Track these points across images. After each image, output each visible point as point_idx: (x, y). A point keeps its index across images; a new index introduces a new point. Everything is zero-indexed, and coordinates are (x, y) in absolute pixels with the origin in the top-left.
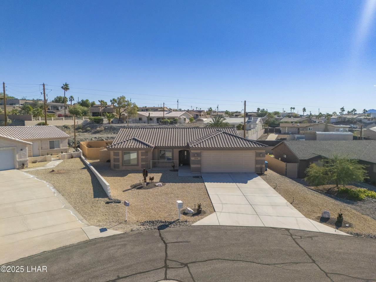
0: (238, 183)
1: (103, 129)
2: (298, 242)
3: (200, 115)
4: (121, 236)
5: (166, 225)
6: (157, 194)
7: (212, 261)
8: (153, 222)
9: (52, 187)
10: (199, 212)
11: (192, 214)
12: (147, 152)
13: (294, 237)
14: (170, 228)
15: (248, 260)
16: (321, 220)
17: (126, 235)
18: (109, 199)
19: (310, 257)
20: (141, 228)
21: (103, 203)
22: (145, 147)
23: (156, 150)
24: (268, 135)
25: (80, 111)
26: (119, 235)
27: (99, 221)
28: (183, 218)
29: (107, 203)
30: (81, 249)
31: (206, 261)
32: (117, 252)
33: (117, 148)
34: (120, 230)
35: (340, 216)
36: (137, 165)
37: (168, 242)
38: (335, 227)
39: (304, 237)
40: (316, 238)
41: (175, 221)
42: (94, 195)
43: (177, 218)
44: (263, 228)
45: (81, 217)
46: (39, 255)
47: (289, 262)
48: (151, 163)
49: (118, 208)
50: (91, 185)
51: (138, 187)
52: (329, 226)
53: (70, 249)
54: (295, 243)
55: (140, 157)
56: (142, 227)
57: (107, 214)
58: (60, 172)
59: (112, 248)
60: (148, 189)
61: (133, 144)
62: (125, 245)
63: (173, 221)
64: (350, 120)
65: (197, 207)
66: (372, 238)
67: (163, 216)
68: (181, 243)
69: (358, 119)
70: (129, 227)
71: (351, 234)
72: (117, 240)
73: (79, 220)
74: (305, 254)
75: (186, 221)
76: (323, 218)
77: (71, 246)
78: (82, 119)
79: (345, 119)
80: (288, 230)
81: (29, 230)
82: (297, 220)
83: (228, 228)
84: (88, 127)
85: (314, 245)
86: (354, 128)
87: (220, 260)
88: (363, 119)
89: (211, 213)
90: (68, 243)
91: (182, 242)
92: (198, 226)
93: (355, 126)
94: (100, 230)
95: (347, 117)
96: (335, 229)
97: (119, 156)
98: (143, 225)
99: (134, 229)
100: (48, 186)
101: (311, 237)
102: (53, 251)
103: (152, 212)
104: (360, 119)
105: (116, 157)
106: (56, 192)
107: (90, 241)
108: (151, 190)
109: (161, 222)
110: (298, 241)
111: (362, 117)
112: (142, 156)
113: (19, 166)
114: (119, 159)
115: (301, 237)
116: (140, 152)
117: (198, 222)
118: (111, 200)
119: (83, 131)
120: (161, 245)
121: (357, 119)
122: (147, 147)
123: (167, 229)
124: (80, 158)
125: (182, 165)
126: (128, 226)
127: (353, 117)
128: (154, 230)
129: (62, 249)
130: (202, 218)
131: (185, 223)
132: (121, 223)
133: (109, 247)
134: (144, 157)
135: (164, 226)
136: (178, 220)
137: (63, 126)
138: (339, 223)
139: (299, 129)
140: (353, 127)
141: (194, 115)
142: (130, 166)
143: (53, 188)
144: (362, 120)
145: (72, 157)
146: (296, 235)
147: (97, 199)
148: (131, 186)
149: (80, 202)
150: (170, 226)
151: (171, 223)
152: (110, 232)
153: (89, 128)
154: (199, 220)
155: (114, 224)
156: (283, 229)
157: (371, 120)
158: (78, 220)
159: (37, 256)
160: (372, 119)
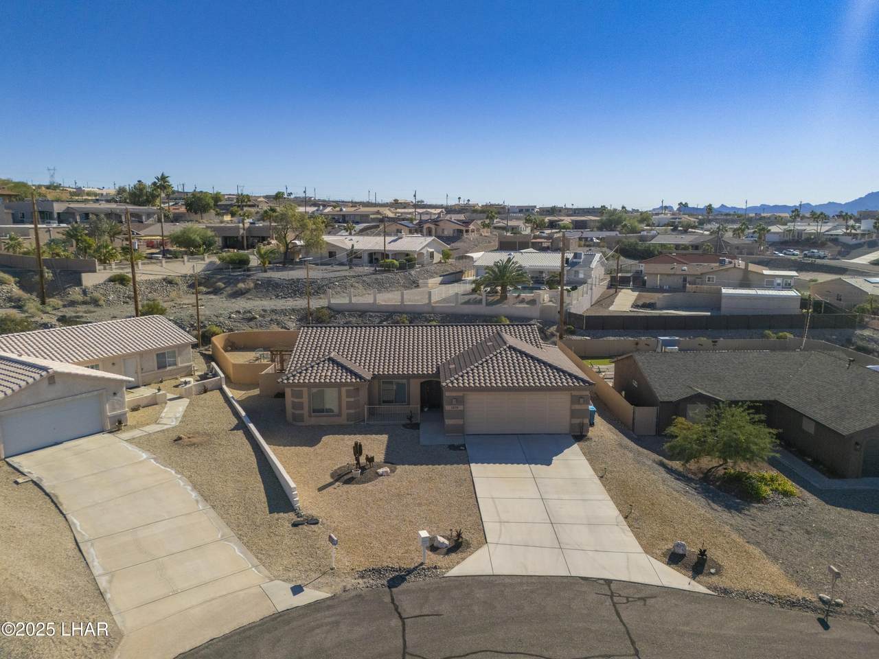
0: (533, 465)
1: (252, 285)
2: (620, 610)
3: (467, 231)
4: (328, 602)
5: (401, 576)
6: (381, 496)
7: (477, 655)
8: (379, 571)
9: (189, 485)
10: (458, 546)
11: (445, 550)
12: (357, 389)
13: (616, 599)
14: (409, 584)
15: (533, 653)
16: (670, 559)
17: (337, 600)
18: (298, 515)
19: (633, 643)
20: (359, 583)
21: (288, 525)
22: (354, 380)
23: (376, 382)
24: (616, 292)
25: (198, 239)
26: (324, 600)
27: (287, 569)
28: (432, 559)
29: (295, 525)
30: (268, 632)
31: (467, 655)
32: (325, 638)
33: (299, 382)
34: (325, 589)
35: (703, 553)
36: (339, 415)
37: (407, 616)
38: (690, 574)
39: (632, 599)
40: (653, 601)
41: (417, 567)
42: (269, 506)
43: (420, 561)
44: (565, 580)
45: (256, 561)
46: (207, 647)
47: (597, 654)
48: (366, 409)
49: (316, 536)
50: (259, 477)
51: (346, 477)
52: (681, 573)
53: (252, 632)
54: (615, 614)
55: (345, 399)
56: (361, 581)
57: (298, 551)
58: (194, 440)
59: (318, 631)
60: (364, 482)
61: (329, 374)
62: (337, 623)
63: (412, 566)
64: (811, 239)
65: (454, 534)
66: (748, 598)
67: (395, 557)
68: (427, 618)
69: (832, 235)
70: (339, 583)
71: (715, 589)
72: (323, 614)
73: (253, 566)
74: (627, 636)
75: (435, 568)
76: (675, 553)
77: (250, 626)
78: (203, 259)
79: (802, 234)
80: (608, 582)
81: (175, 593)
82: (628, 559)
83: (507, 580)
84: (220, 280)
85: (645, 617)
86: (819, 257)
87: (488, 653)
88: (843, 235)
89: (480, 546)
90: (245, 621)
91: (429, 615)
92: (455, 578)
93: (822, 253)
94: (293, 589)
95: (805, 230)
96: (688, 580)
97: (302, 398)
98: (363, 577)
99: (349, 586)
100: (182, 484)
101: (644, 599)
102: (225, 638)
103: (376, 544)
104: (835, 235)
105: (296, 400)
106: (200, 498)
107: (280, 616)
108: (369, 486)
109: (393, 569)
110: (620, 608)
111: (839, 231)
112: (347, 397)
113: (111, 424)
114: (302, 403)
115: (627, 598)
116: (344, 390)
117: (456, 568)
118: (301, 517)
119: (209, 290)
120: (395, 622)
121: (828, 235)
122: (358, 380)
123: (404, 586)
124: (221, 390)
125: (426, 409)
126: (338, 580)
127: (819, 231)
128: (381, 589)
129: (239, 633)
130: (463, 559)
131: (434, 570)
132: (324, 573)
133: (313, 629)
134: (352, 400)
135: (397, 580)
136: (422, 564)
137: (164, 280)
138: (699, 566)
139: (685, 280)
140: (817, 255)
141: (454, 230)
142: (325, 418)
143: (192, 490)
144: (839, 237)
145: (205, 391)
146: (620, 596)
147: (276, 515)
148: (332, 476)
149: (247, 523)
150: (407, 577)
151: (409, 572)
152: (310, 595)
153: (221, 284)
154: (458, 563)
155: (314, 576)
156: (600, 581)
157: (859, 237)
158: (250, 566)
159: (204, 649)
160: (863, 235)
